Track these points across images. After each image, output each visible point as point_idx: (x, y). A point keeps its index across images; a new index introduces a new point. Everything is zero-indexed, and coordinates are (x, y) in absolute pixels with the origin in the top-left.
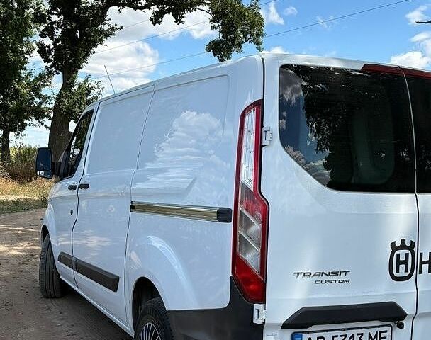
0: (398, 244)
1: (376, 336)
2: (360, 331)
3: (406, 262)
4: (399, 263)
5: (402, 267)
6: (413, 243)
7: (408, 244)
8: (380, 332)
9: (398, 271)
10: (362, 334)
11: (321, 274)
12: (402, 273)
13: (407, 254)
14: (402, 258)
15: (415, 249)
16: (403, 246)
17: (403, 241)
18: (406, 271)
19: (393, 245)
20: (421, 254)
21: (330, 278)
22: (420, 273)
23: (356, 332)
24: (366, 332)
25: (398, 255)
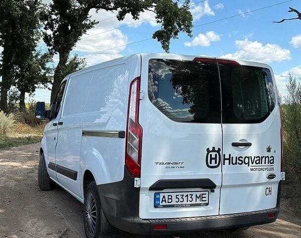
0: (211, 149)
1: (200, 196)
2: (191, 193)
3: (215, 159)
4: (211, 159)
5: (213, 161)
6: (219, 149)
7: (217, 149)
8: (202, 194)
9: (211, 163)
10: (192, 195)
11: (169, 163)
12: (213, 164)
13: (216, 155)
14: (213, 156)
15: (221, 152)
16: (214, 150)
17: (214, 148)
18: (216, 163)
19: (208, 150)
20: (224, 155)
21: (173, 166)
22: (224, 164)
23: (189, 193)
24: (194, 194)
25: (211, 155)
